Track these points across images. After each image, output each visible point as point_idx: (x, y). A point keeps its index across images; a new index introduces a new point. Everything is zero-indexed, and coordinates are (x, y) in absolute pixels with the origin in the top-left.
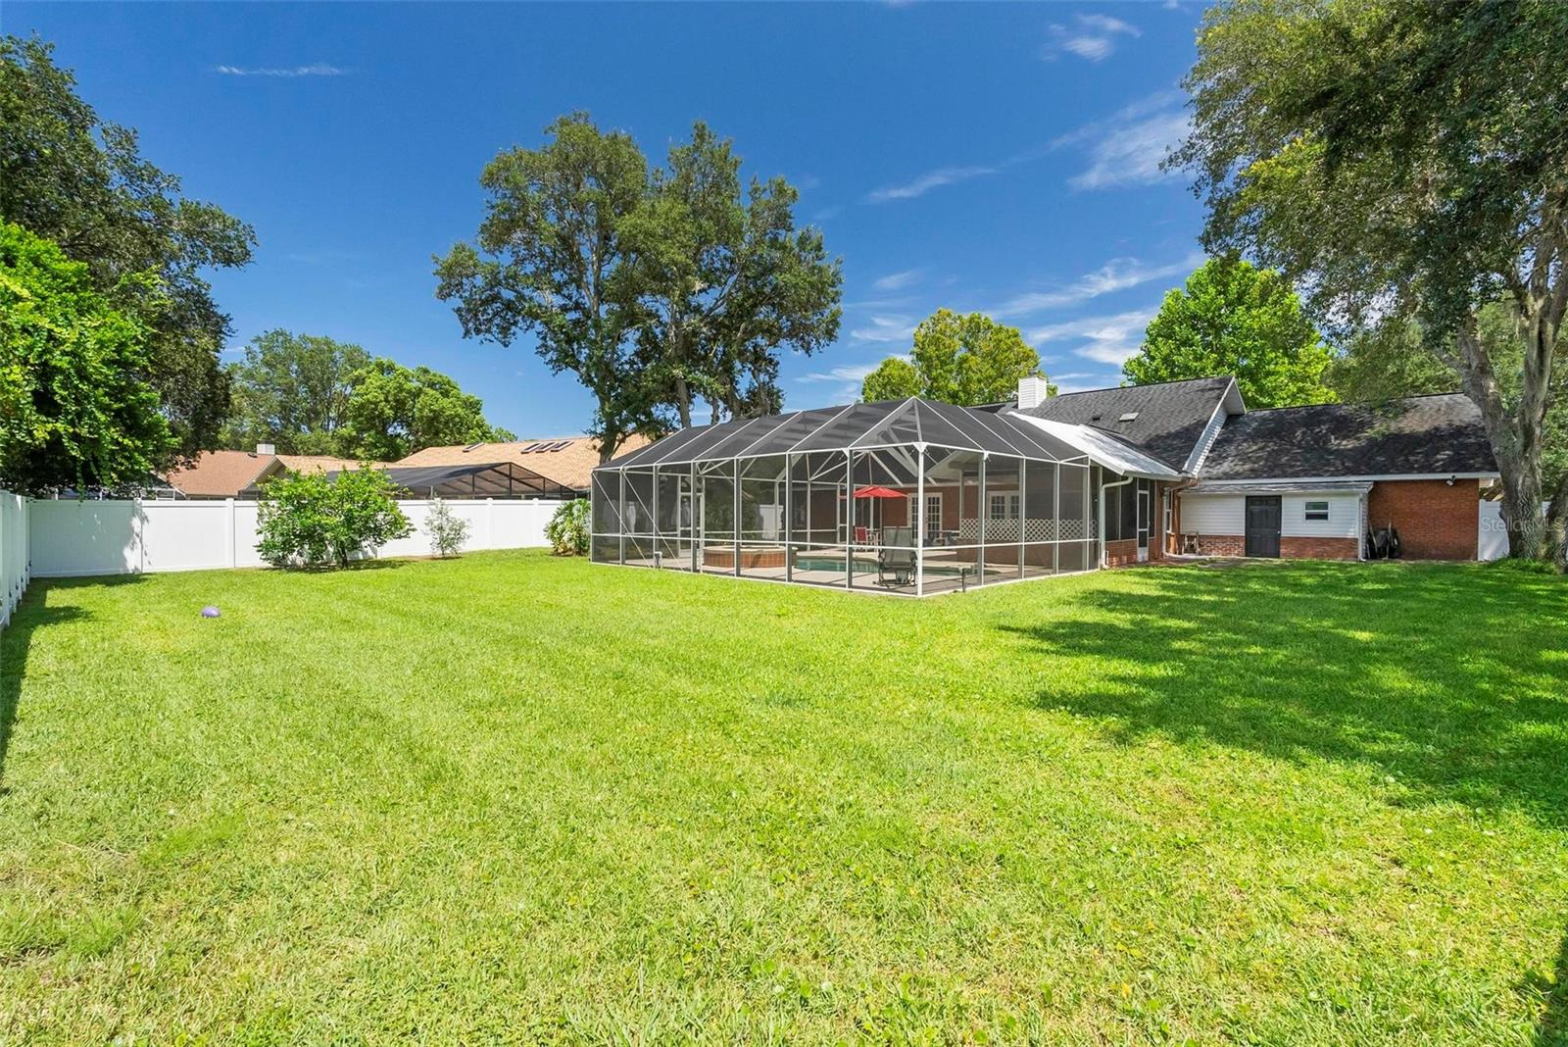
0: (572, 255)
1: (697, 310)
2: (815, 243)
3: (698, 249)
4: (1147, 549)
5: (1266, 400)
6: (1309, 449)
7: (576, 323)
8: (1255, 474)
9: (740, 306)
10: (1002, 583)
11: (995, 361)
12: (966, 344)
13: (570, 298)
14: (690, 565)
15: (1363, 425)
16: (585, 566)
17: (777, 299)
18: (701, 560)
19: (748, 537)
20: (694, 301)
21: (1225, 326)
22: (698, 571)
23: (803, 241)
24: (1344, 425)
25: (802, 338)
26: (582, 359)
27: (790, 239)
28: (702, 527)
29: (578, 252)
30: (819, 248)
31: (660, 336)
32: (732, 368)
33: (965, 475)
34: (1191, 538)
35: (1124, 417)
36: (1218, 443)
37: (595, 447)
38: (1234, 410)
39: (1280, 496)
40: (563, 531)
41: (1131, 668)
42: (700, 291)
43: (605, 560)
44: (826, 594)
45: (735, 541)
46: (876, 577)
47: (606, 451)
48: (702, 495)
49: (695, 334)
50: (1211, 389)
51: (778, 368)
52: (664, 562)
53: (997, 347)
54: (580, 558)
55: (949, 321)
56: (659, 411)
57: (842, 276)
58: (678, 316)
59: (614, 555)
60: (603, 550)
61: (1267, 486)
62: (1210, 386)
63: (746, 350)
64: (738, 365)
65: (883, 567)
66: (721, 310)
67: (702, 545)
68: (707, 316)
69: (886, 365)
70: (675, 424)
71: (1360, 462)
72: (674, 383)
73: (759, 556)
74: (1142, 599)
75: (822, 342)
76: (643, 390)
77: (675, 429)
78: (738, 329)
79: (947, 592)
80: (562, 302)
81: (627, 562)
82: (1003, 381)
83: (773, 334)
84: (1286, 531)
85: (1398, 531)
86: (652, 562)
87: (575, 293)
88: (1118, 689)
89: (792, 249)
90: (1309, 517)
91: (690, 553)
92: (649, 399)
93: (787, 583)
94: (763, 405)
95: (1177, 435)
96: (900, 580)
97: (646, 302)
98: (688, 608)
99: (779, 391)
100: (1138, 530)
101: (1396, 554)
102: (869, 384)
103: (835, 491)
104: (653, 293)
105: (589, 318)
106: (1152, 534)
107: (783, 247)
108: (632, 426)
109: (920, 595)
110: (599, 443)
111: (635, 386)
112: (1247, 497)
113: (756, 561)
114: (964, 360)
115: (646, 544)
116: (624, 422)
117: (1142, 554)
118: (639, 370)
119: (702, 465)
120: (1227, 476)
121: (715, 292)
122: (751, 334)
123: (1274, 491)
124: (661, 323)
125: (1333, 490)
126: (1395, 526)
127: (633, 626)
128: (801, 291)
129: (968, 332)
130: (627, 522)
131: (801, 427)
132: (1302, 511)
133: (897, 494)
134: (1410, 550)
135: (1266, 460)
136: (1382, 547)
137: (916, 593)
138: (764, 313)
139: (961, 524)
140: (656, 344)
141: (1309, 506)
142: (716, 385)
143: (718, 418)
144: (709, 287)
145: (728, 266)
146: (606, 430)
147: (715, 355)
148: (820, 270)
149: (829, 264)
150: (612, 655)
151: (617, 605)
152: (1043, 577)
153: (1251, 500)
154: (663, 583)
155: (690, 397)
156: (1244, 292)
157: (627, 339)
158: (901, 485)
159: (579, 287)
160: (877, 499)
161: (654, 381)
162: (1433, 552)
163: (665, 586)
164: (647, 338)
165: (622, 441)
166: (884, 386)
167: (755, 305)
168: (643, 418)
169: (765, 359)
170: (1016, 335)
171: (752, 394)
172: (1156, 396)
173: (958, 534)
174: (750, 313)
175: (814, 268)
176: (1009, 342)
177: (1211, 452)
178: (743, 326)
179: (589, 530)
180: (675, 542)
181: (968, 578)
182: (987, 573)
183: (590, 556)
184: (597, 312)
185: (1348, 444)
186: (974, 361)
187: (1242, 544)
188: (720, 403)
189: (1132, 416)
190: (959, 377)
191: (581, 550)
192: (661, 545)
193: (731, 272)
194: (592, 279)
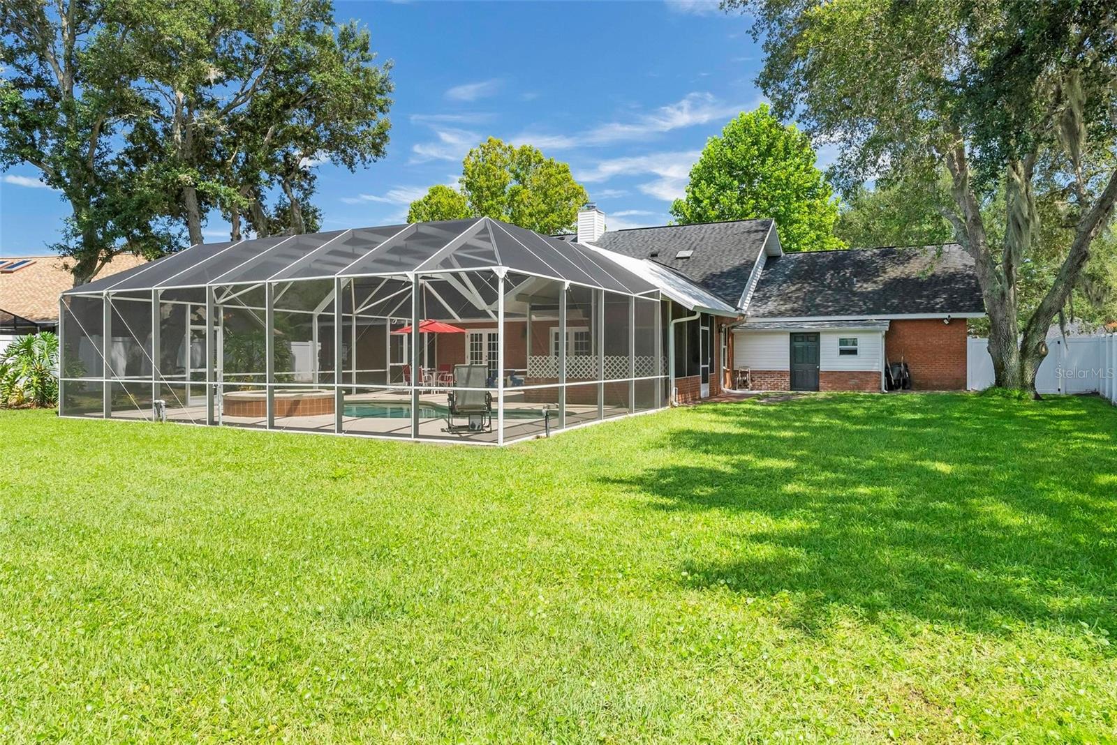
0: (31, 17)
1: (212, 105)
2: (360, 42)
3: (214, 29)
4: (708, 384)
5: (794, 246)
6: (838, 290)
7: (38, 104)
8: (796, 313)
9: (267, 105)
10: (583, 425)
11: (545, 195)
12: (517, 177)
13: (29, 71)
14: (204, 415)
15: (877, 271)
16: (49, 421)
17: (314, 101)
18: (219, 408)
19: (279, 379)
20: (208, 93)
21: (756, 175)
22: (217, 423)
23: (346, 38)
24: (865, 270)
25: (344, 151)
26: (47, 151)
27: (331, 34)
28: (219, 368)
29: (41, 13)
30: (364, 48)
31: (161, 133)
32: (257, 178)
33: (533, 308)
34: (744, 374)
35: (681, 254)
36: (762, 284)
37: (66, 267)
38: (775, 253)
39: (819, 333)
40: (16, 375)
41: (761, 522)
42: (216, 82)
43: (80, 412)
44: (388, 445)
45: (267, 384)
46: (443, 424)
47: (84, 271)
48: (220, 329)
49: (209, 132)
50: (756, 231)
51: (315, 183)
52: (168, 413)
53: (548, 181)
54: (43, 411)
55: (499, 151)
56: (159, 225)
57: (392, 84)
58: (185, 110)
59: (95, 405)
60: (78, 399)
61: (807, 324)
62: (754, 228)
63: (275, 160)
64: (264, 176)
65: (453, 411)
66: (244, 108)
67: (220, 390)
68: (225, 113)
69: (434, 193)
70: (182, 243)
71: (877, 303)
72: (181, 190)
73: (296, 402)
74: (727, 437)
75: (368, 157)
76: (136, 197)
77: (181, 248)
78: (265, 133)
79: (529, 438)
80: (17, 74)
81: (114, 414)
82: (554, 216)
83: (308, 143)
84: (824, 366)
85: (909, 365)
86: (151, 413)
87: (36, 65)
88: (766, 552)
89: (332, 46)
90: (842, 352)
91: (205, 400)
92: (145, 208)
93: (336, 434)
94: (296, 225)
95: (728, 274)
96: (473, 426)
97: (140, 86)
98: (206, 475)
99: (315, 211)
100: (701, 366)
101: (908, 386)
102: (415, 210)
103: (385, 326)
104: (151, 76)
105: (57, 99)
106: (712, 371)
107: (323, 42)
108: (121, 241)
109: (501, 443)
110: (73, 262)
111: (125, 191)
112: (791, 334)
113: (293, 408)
114: (515, 193)
115: (143, 392)
116: (111, 236)
117: (704, 390)
118: (131, 173)
119: (219, 292)
120: (771, 314)
121: (235, 86)
122: (283, 140)
123: (814, 329)
124: (162, 116)
125: (861, 328)
126: (907, 360)
127: (121, 508)
128: (345, 96)
129: (519, 164)
130: (113, 364)
131: (348, 249)
132: (837, 347)
133: (457, 330)
134: (918, 381)
135: (804, 300)
136: (898, 380)
137: (496, 441)
138: (298, 119)
139: (529, 361)
140: (155, 143)
141: (843, 342)
142: (237, 197)
143: (239, 237)
144: (228, 78)
145: (252, 57)
146: (84, 244)
147: (235, 162)
148: (367, 73)
149: (378, 69)
150: (84, 558)
151: (96, 476)
152: (621, 417)
153: (794, 336)
154: (167, 441)
155: (202, 213)
156: (772, 144)
157: (113, 130)
158: (459, 320)
159: (42, 59)
160: (431, 335)
161: (152, 186)
162: (935, 383)
163: (170, 445)
164: (143, 136)
165: (108, 259)
166: (432, 214)
167: (286, 106)
168: (136, 232)
169: (299, 172)
170: (566, 171)
171: (283, 212)
172: (707, 236)
173: (525, 373)
174: (280, 116)
175: (358, 70)
176: (559, 177)
177: (755, 291)
178: (271, 130)
179: (57, 372)
180: (183, 387)
181: (553, 422)
182: (569, 414)
183: (59, 409)
184: (69, 92)
185: (869, 287)
186: (526, 194)
187: (788, 379)
188: (242, 219)
189: (688, 253)
190: (510, 211)
191: (44, 399)
192: (164, 391)
193: (256, 65)
194: (61, 51)
